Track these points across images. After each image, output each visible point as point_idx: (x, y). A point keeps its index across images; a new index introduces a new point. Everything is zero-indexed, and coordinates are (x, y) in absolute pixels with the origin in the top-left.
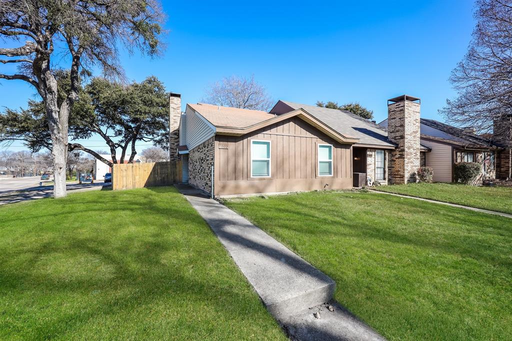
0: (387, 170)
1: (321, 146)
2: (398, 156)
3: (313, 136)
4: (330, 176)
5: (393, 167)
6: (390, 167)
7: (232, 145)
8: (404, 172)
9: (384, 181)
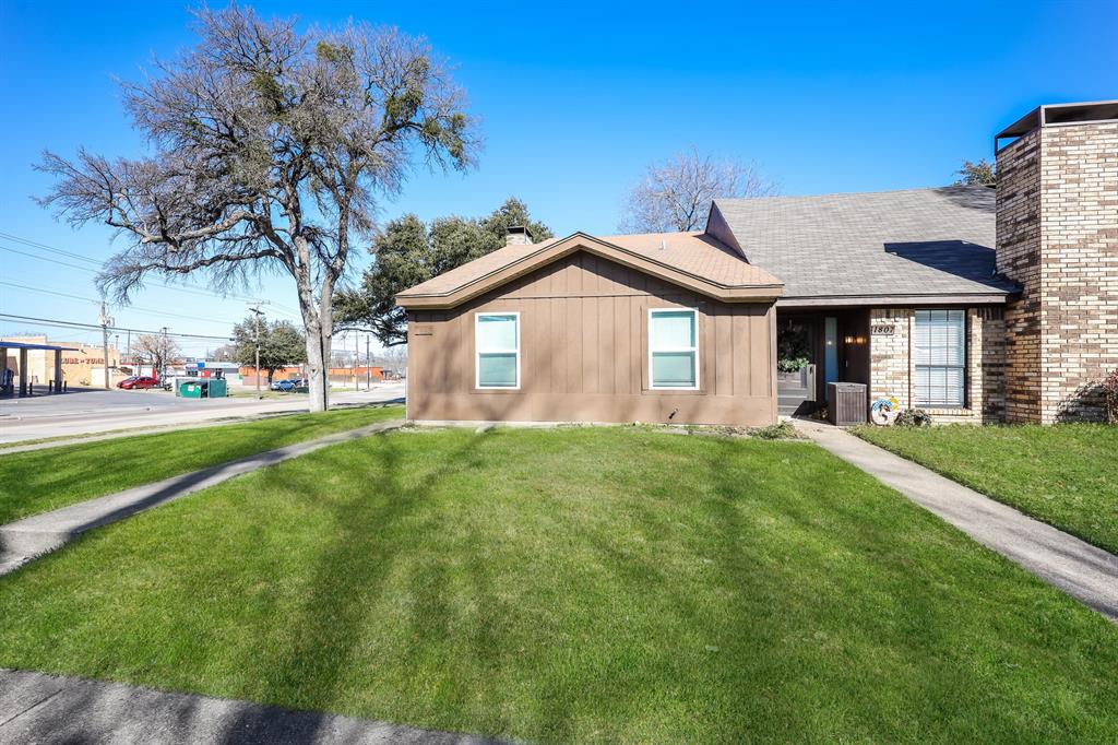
0: (977, 373)
1: (656, 315)
2: (1021, 326)
3: (633, 291)
4: (693, 388)
5: (1010, 365)
6: (991, 365)
7: (440, 328)
8: (1039, 384)
9: (965, 412)
